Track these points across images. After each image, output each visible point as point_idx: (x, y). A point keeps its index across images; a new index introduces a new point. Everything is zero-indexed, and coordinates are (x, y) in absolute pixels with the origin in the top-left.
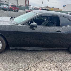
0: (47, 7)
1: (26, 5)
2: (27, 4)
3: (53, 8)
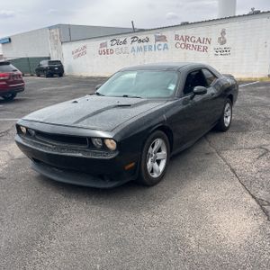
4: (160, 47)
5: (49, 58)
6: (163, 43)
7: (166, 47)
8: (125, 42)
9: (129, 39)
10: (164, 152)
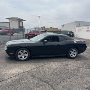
0: (44, 27)
1: (19, 27)
2: (21, 25)
3: (51, 28)
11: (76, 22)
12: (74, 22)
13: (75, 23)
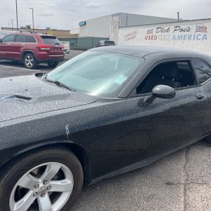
0: (29, 27)
4: (199, 37)
5: (108, 39)
6: (202, 34)
7: (205, 38)
8: (168, 31)
9: (172, 28)
10: (68, 181)
11: (119, 14)
12: (113, 16)
13: (116, 19)
